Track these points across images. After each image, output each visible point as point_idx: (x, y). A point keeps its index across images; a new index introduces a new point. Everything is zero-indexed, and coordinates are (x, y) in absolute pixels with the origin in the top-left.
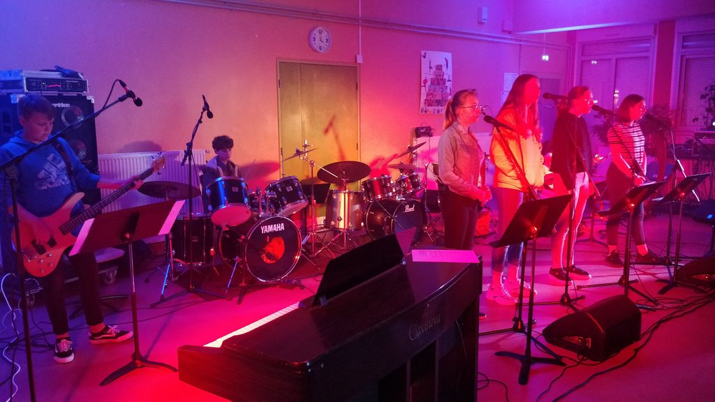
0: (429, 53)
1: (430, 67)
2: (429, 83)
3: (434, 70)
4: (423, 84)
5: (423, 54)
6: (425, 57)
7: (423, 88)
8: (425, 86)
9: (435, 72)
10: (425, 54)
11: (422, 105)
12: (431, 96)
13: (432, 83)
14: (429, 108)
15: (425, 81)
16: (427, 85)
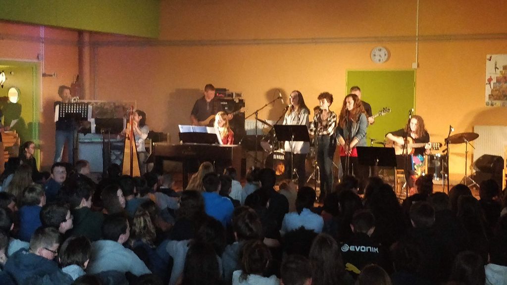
0: (494, 56)
1: (496, 68)
2: (494, 81)
4: (487, 82)
5: (488, 57)
6: (490, 60)
7: (488, 87)
8: (490, 83)
9: (500, 72)
10: (491, 57)
11: (487, 99)
12: (497, 92)
13: (498, 81)
14: (494, 102)
15: (490, 80)
16: (492, 83)
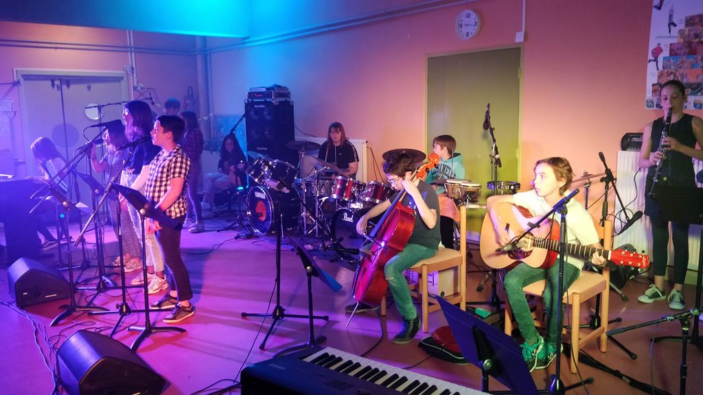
1: (672, 24)
2: (666, 53)
3: (681, 26)
4: (650, 57)
7: (651, 67)
8: (656, 60)
9: (680, 31)
12: (671, 76)
13: (673, 52)
15: (657, 51)
16: (660, 59)
